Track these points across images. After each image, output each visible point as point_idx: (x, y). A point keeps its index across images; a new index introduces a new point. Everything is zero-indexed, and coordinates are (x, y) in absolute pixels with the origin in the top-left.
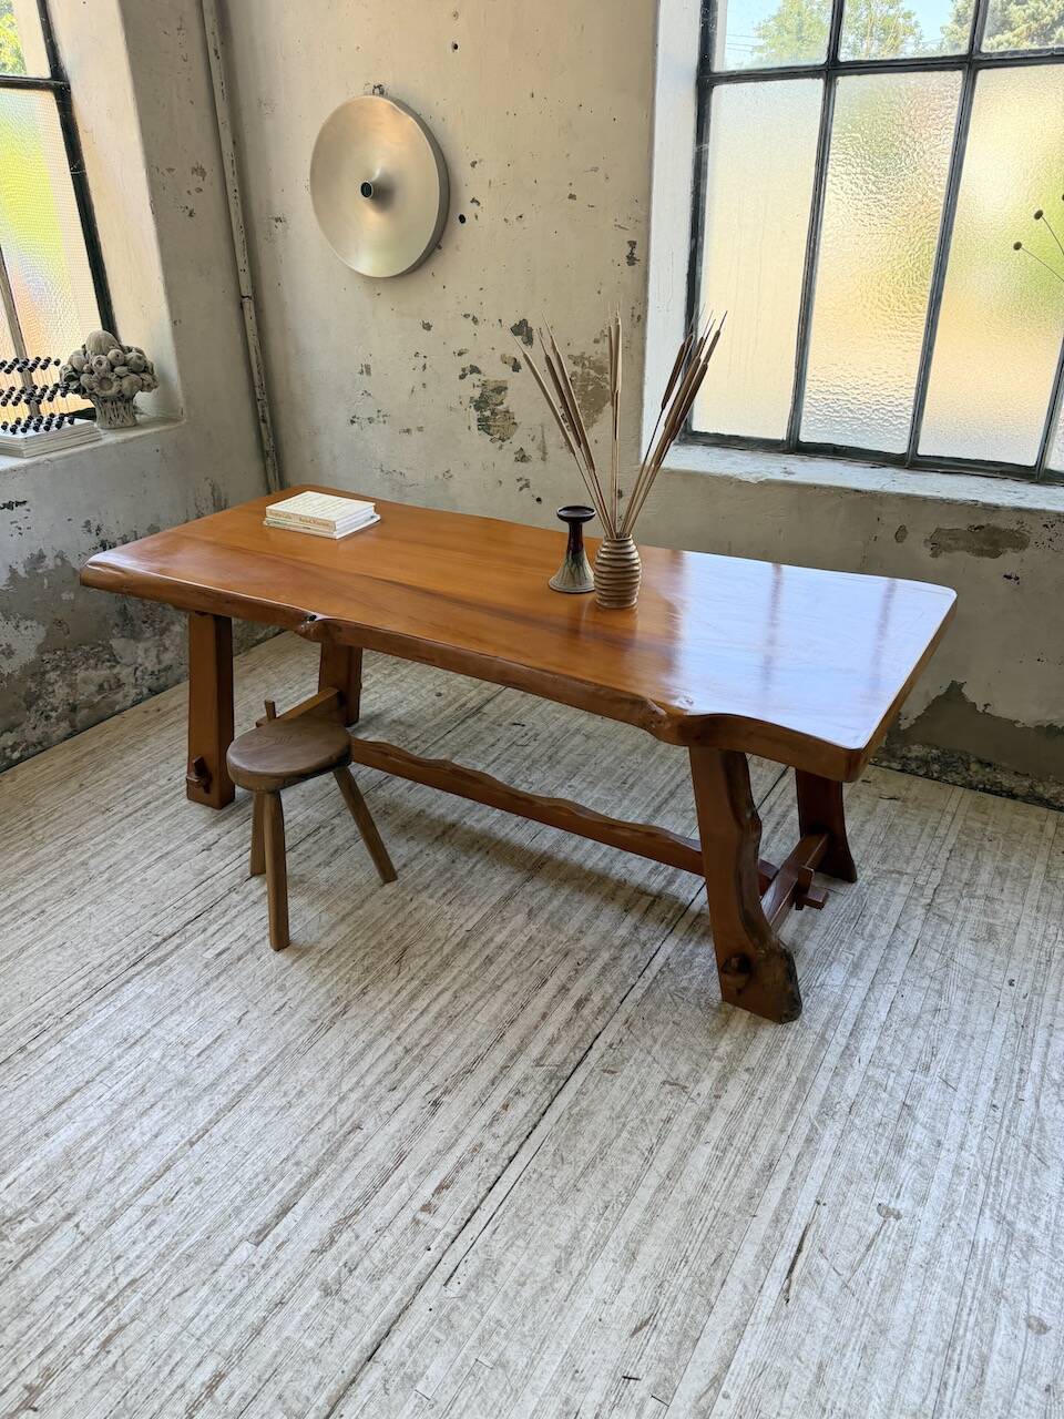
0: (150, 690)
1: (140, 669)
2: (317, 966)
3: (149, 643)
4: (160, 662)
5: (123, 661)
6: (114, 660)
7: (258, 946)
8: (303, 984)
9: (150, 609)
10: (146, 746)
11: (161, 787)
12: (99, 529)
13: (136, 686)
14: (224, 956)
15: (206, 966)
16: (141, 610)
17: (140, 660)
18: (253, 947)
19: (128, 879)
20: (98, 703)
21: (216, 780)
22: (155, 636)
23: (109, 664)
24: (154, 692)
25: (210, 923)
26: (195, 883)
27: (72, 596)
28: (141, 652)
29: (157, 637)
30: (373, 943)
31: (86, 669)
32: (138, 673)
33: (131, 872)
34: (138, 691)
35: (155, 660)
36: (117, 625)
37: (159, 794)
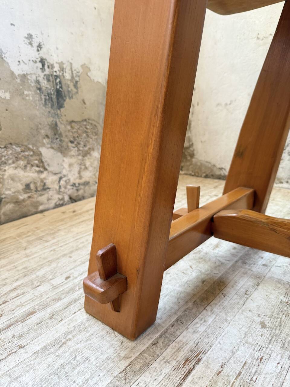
0: (71, 198)
1: (64, 179)
3: (73, 160)
4: (80, 178)
5: (50, 169)
6: (42, 166)
9: (77, 132)
10: (54, 238)
11: (55, 288)
12: (39, 47)
13: (59, 192)
16: (69, 131)
17: (64, 172)
20: (24, 200)
21: (133, 291)
22: (79, 155)
23: (37, 169)
24: (73, 200)
27: (7, 96)
28: (66, 166)
29: (80, 157)
31: (16, 168)
32: (62, 182)
34: (60, 197)
35: (77, 175)
36: (47, 136)
37: (49, 300)
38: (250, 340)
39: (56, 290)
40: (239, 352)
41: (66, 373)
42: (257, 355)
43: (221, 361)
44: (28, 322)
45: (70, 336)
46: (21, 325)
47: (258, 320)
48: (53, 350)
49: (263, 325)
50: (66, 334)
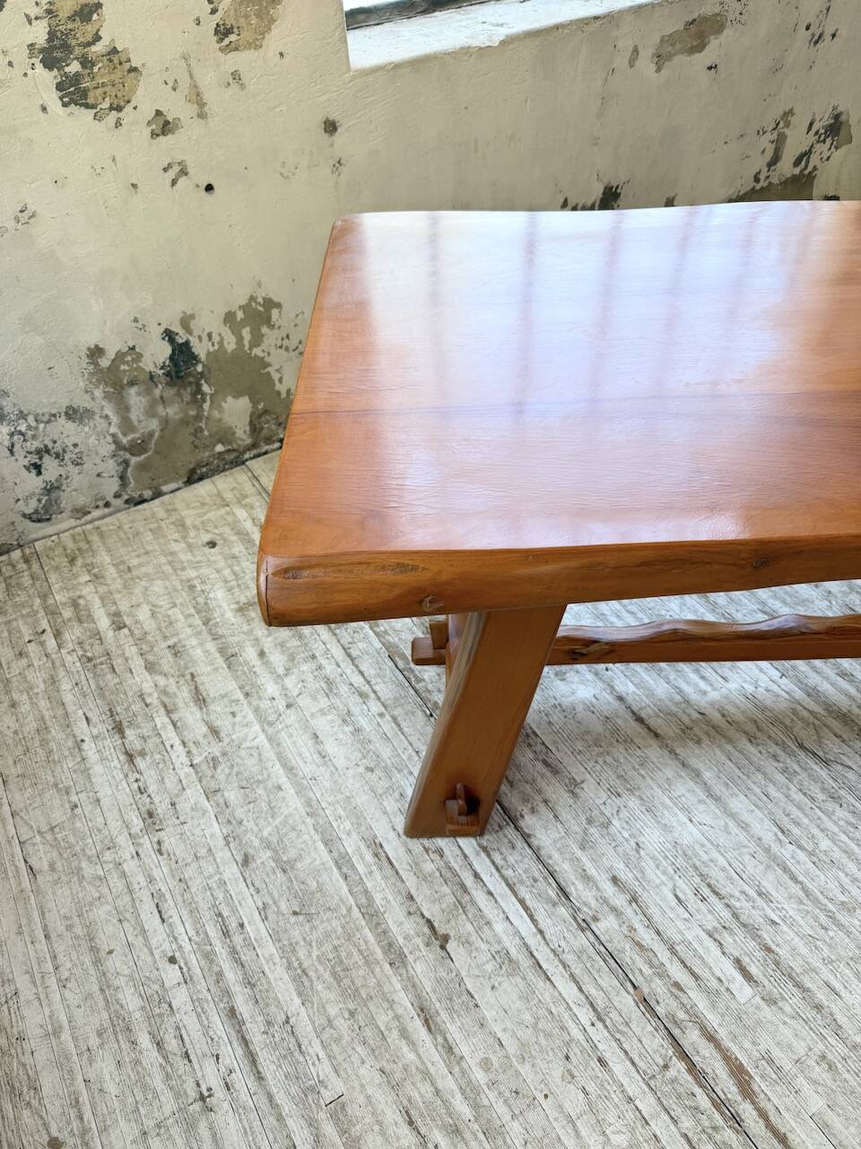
2: (811, 854)
7: (743, 918)
8: (846, 881)
11: (187, 981)
14: (753, 970)
15: (771, 1001)
18: (745, 925)
19: (471, 1092)
25: (661, 973)
26: (531, 975)
30: (780, 778)
33: (449, 1084)
37: (213, 990)
38: (380, 791)
39: (195, 978)
40: (388, 808)
41: (344, 970)
42: (396, 795)
43: (388, 827)
44: (246, 1016)
45: (296, 964)
46: (248, 1025)
47: (361, 769)
48: (307, 984)
49: (371, 770)
50: (289, 967)
